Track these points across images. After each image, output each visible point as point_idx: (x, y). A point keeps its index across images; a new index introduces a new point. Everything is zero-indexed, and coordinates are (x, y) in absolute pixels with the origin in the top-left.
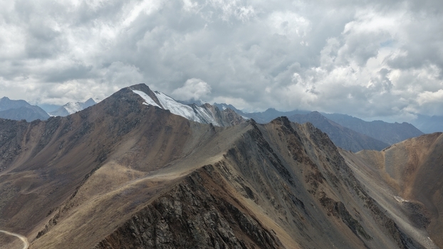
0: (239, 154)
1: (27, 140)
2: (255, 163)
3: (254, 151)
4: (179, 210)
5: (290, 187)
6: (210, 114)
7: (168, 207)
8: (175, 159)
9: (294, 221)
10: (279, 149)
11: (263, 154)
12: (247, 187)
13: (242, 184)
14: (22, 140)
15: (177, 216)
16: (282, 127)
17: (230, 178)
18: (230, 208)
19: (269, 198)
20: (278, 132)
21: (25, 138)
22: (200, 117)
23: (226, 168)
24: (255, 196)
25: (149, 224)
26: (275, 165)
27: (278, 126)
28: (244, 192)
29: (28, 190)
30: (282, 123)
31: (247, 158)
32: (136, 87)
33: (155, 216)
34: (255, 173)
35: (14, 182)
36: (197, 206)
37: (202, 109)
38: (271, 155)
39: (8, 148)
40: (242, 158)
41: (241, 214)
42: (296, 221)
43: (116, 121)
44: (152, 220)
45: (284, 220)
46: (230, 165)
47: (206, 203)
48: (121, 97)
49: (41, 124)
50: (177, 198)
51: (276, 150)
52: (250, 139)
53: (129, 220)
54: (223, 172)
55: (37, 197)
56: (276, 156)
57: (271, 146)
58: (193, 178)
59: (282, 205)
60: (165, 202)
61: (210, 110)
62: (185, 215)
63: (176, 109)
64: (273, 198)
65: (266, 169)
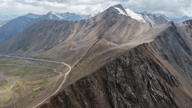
0: (162, 38)
1: (73, 29)
2: (171, 43)
3: (171, 37)
4: (128, 63)
5: (189, 56)
6: (151, 19)
7: (123, 61)
8: (131, 39)
9: (189, 73)
10: (185, 37)
11: (176, 39)
12: (165, 55)
13: (162, 53)
14: (71, 29)
15: (127, 65)
16: (188, 26)
17: (157, 50)
18: (155, 64)
19: (176, 61)
20: (186, 28)
21: (72, 28)
22: (146, 20)
23: (155, 45)
24: (169, 59)
25: (114, 67)
26: (182, 44)
27: (186, 25)
28: (164, 57)
29: (73, 49)
30: (189, 23)
31: (167, 41)
32: (116, 6)
33: (117, 64)
34: (170, 48)
35: (68, 45)
36: (137, 62)
37: (147, 16)
38: (180, 40)
39: (66, 32)
40: (164, 40)
41: (160, 67)
42: (190, 73)
43: (107, 22)
44: (115, 66)
45: (184, 72)
46: (157, 44)
47: (142, 61)
48: (109, 11)
49: (78, 23)
50: (128, 57)
51: (183, 37)
52: (170, 31)
53: (105, 65)
54: (153, 47)
55: (75, 52)
56: (183, 40)
57: (181, 35)
58: (137, 49)
59: (183, 64)
60: (122, 58)
61: (151, 17)
62: (131, 65)
63: (135, 16)
64: (179, 61)
65: (176, 47)
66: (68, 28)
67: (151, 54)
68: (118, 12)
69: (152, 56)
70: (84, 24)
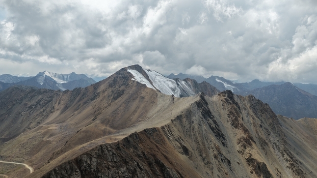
0: (184, 120)
1: (59, 103)
2: (196, 127)
3: (197, 116)
4: (94, 165)
5: (221, 147)
7: (86, 162)
8: (140, 121)
9: (218, 176)
10: (220, 116)
11: (204, 120)
12: (184, 146)
13: (180, 144)
14: (56, 103)
15: (92, 170)
16: (225, 99)
17: (171, 138)
19: (201, 156)
20: (222, 103)
21: (58, 102)
23: (170, 131)
24: (190, 153)
25: (66, 175)
26: (212, 129)
27: (222, 98)
28: (181, 150)
29: (48, 138)
30: (226, 95)
31: (191, 123)
33: (72, 169)
34: (194, 135)
35: (43, 131)
36: (116, 162)
38: (211, 121)
40: (187, 123)
42: (220, 175)
44: (69, 172)
45: (210, 174)
46: (174, 128)
49: (69, 93)
50: (95, 156)
51: (217, 118)
52: (196, 107)
53: (51, 171)
54: (166, 134)
55: (50, 143)
56: (215, 122)
57: (214, 114)
59: (211, 162)
60: (85, 158)
61: (190, 83)
62: (98, 171)
64: (204, 155)
65: (204, 132)
66: (50, 101)
67: (155, 146)
68: (132, 76)
69: (157, 150)
70: (79, 94)
